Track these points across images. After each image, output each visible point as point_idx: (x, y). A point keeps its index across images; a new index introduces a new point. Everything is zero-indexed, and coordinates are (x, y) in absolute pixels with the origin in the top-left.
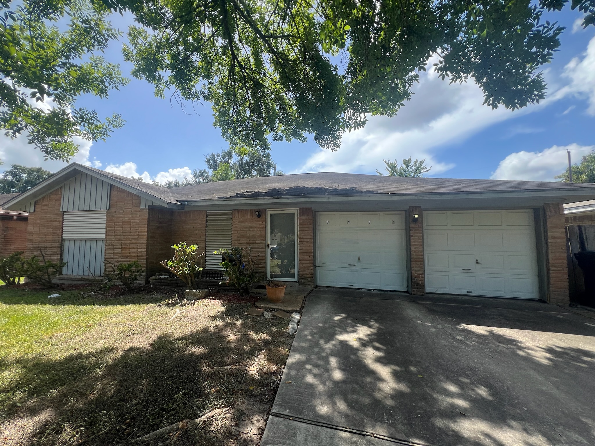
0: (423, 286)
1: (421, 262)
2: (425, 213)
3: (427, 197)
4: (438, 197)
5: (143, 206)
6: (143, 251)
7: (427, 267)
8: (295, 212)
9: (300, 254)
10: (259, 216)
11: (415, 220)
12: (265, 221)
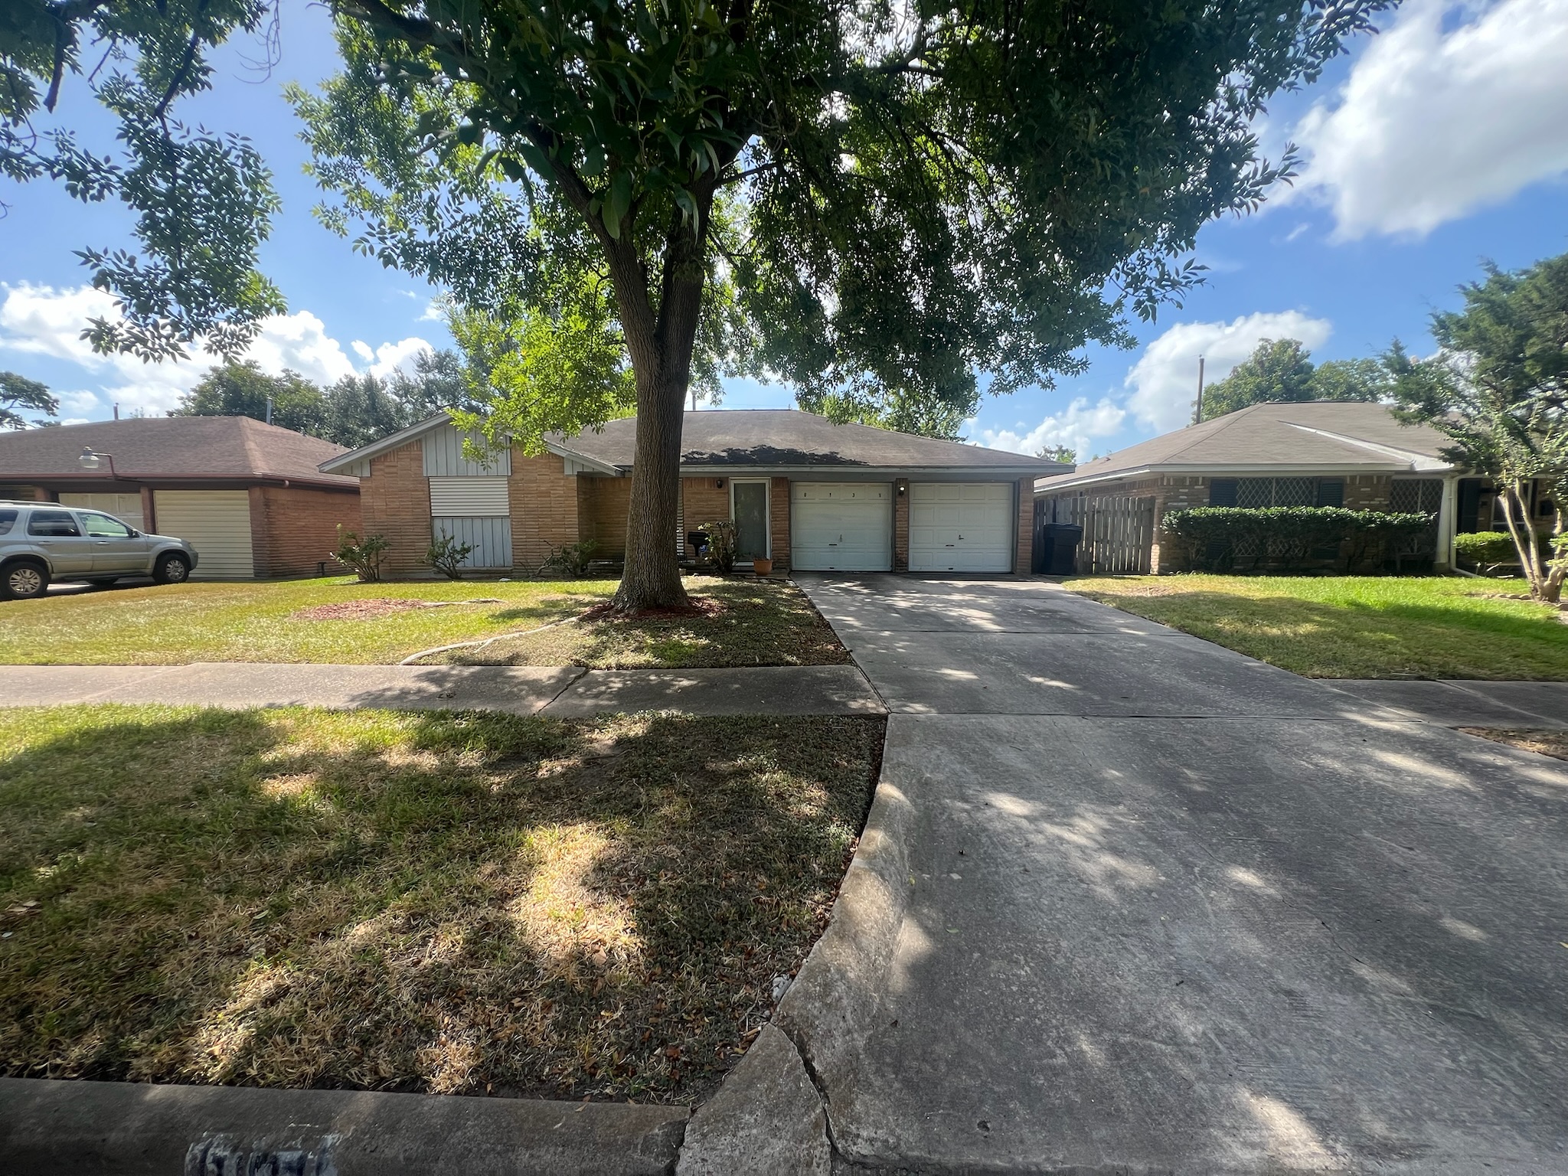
0: (907, 564)
1: (906, 538)
2: (912, 485)
3: (911, 470)
4: (921, 470)
5: (568, 471)
6: (574, 532)
7: (911, 545)
8: (768, 483)
9: (773, 533)
10: (720, 486)
11: (901, 493)
12: (728, 493)
